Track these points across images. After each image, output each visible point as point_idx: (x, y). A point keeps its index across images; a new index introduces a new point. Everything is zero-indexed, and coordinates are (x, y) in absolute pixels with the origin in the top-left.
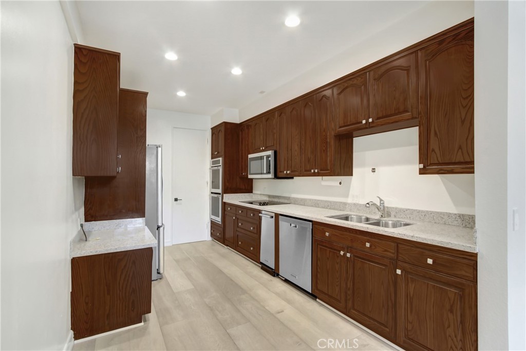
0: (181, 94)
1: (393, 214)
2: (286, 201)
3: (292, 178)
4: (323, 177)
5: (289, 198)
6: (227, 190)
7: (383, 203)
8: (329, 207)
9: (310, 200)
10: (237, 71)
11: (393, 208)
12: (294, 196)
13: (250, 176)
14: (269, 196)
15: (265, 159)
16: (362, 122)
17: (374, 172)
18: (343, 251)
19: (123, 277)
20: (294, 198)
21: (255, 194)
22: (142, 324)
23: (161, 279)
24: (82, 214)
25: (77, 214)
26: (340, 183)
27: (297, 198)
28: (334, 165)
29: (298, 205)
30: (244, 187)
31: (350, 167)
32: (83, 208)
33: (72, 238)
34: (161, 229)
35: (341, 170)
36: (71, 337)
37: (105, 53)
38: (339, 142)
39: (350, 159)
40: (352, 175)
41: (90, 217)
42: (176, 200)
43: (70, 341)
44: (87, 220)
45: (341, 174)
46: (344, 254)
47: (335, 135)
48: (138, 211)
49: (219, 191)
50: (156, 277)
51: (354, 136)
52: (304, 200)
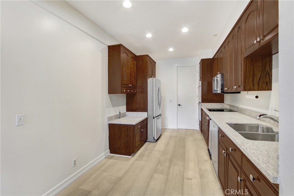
0: (171, 50)
2: (236, 110)
3: (240, 93)
4: (249, 92)
5: (237, 108)
6: (203, 101)
9: (247, 110)
12: (241, 106)
14: (230, 106)
16: (254, 43)
18: (224, 151)
19: (124, 135)
20: (240, 108)
21: (225, 104)
22: (130, 157)
23: (155, 142)
24: (123, 109)
25: (116, 108)
26: (257, 97)
27: (241, 108)
28: (245, 82)
29: (241, 113)
30: (216, 99)
31: (267, 82)
32: (126, 106)
33: (109, 116)
34: (155, 118)
35: (254, 86)
36: (108, 151)
37: (117, 46)
38: (251, 63)
39: (267, 76)
40: (271, 89)
41: (128, 110)
42: (179, 105)
43: (107, 153)
44: (127, 111)
45: (254, 89)
46: (224, 153)
47: (244, 57)
48: (144, 109)
49: (200, 101)
50: (153, 140)
51: (273, 54)
52: (244, 110)
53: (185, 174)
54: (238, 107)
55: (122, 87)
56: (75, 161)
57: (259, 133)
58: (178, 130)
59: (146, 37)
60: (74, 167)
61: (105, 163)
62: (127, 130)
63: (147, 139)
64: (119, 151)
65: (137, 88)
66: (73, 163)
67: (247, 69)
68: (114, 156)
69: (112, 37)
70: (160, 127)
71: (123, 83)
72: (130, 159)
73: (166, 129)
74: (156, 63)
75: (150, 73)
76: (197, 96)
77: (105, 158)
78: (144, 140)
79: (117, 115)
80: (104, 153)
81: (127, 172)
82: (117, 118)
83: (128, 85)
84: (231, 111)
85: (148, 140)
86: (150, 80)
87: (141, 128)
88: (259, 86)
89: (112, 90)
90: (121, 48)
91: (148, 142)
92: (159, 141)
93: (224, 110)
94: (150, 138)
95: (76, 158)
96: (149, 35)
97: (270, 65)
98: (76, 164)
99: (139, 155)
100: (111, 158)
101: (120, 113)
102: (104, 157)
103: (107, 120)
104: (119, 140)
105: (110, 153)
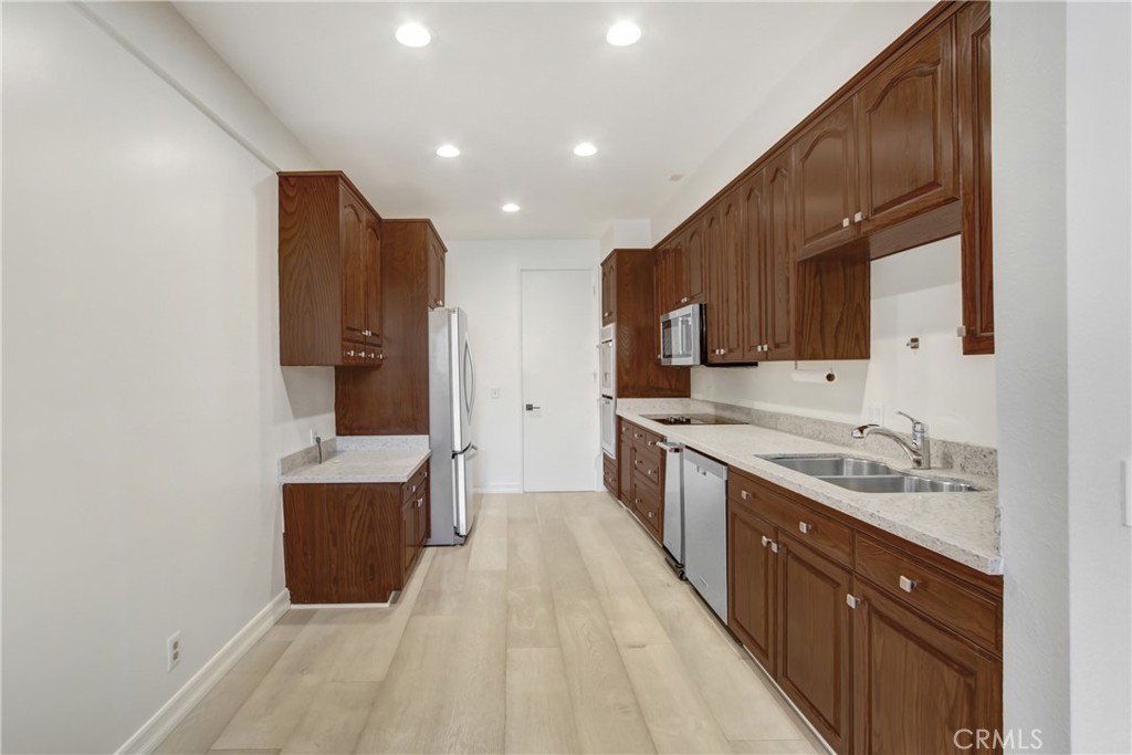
0: (511, 208)
1: (958, 461)
2: (743, 418)
3: (755, 364)
4: (799, 362)
5: (748, 411)
6: (623, 391)
7: (923, 431)
8: (821, 437)
9: (787, 416)
10: (585, 150)
11: (958, 444)
12: (759, 406)
13: (675, 362)
14: (717, 405)
15: (680, 323)
16: (842, 224)
17: (916, 347)
18: (767, 537)
19: (355, 523)
20: (758, 411)
21: (694, 400)
22: (387, 605)
23: (462, 545)
24: (326, 422)
25: (304, 422)
26: (830, 377)
27: (763, 412)
28: (799, 333)
29: (764, 427)
30: (666, 385)
31: (857, 336)
32: (333, 415)
33: (286, 455)
34: (461, 458)
35: (824, 346)
36: (284, 597)
37: (320, 177)
38: (815, 278)
39: (859, 317)
40: (867, 356)
41: (345, 427)
42: (530, 408)
43: (281, 602)
44: (338, 434)
45: (824, 354)
46: (769, 543)
47: (798, 260)
48: (416, 423)
49: (612, 391)
50: (451, 539)
51: (872, 257)
52: (775, 416)
53: (615, 632)
54: (749, 409)
55: (343, 340)
56: (175, 646)
57: (845, 476)
59: (435, 154)
60: (173, 668)
61: (290, 643)
62: (371, 504)
63: (429, 536)
64: (334, 589)
65: (385, 343)
66: (169, 653)
67: (807, 293)
68: (315, 611)
69: (294, 138)
71: (346, 322)
72: (386, 613)
77: (276, 623)
79: (308, 451)
80: (269, 605)
81: (398, 659)
82: (309, 462)
83: (361, 331)
84: (719, 421)
85: (431, 541)
87: (417, 495)
88: (836, 347)
90: (340, 187)
91: (435, 548)
92: (475, 539)
93: (692, 421)
94: (439, 530)
95: (178, 633)
96: (448, 151)
97: (864, 287)
98: (179, 657)
99: (419, 595)
100: (305, 618)
101: (318, 440)
102: (271, 620)
103: (276, 469)
104: (335, 544)
105: (294, 600)
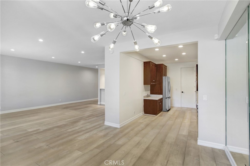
0: (177, 60)
24: (149, 92)
25: (146, 92)
32: (150, 91)
34: (167, 98)
37: (148, 62)
41: (151, 93)
42: (182, 92)
43: (143, 113)
48: (161, 93)
50: (166, 111)
53: (183, 121)
55: (151, 81)
58: (181, 108)
63: (162, 110)
65: (157, 81)
68: (147, 115)
69: (146, 57)
70: (170, 105)
71: (151, 79)
72: (155, 116)
73: (173, 107)
74: (167, 66)
75: (164, 73)
76: (195, 87)
78: (161, 110)
79: (147, 96)
83: (153, 80)
85: (163, 110)
86: (164, 77)
87: (160, 102)
89: (145, 83)
90: (151, 63)
91: (163, 112)
92: (169, 111)
94: (164, 109)
96: (164, 56)
99: (159, 115)
101: (148, 94)
102: (142, 115)
103: (143, 97)
104: (149, 107)
105: (145, 113)
